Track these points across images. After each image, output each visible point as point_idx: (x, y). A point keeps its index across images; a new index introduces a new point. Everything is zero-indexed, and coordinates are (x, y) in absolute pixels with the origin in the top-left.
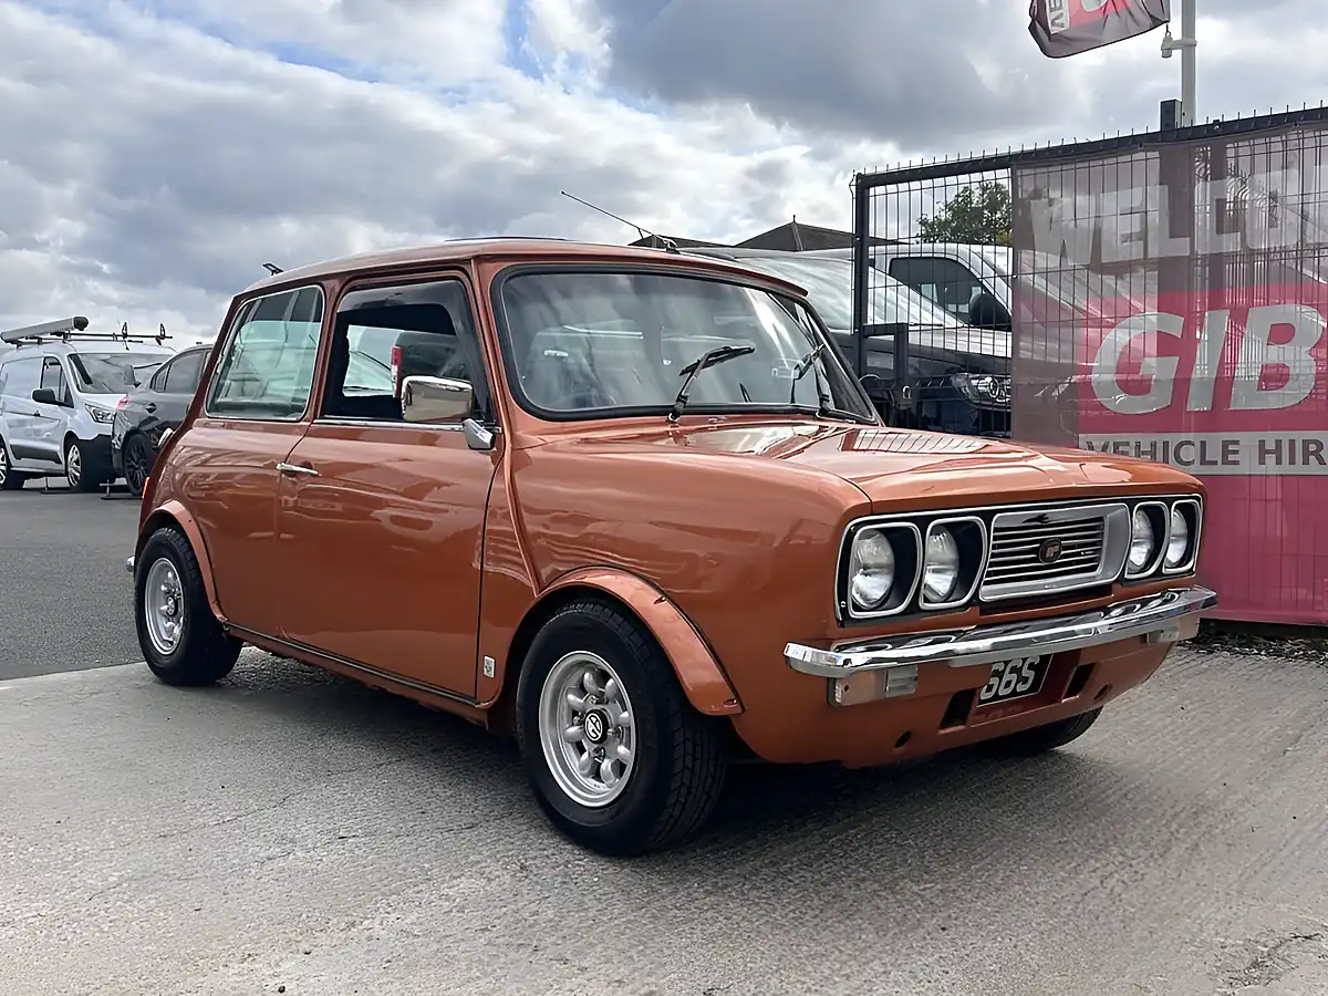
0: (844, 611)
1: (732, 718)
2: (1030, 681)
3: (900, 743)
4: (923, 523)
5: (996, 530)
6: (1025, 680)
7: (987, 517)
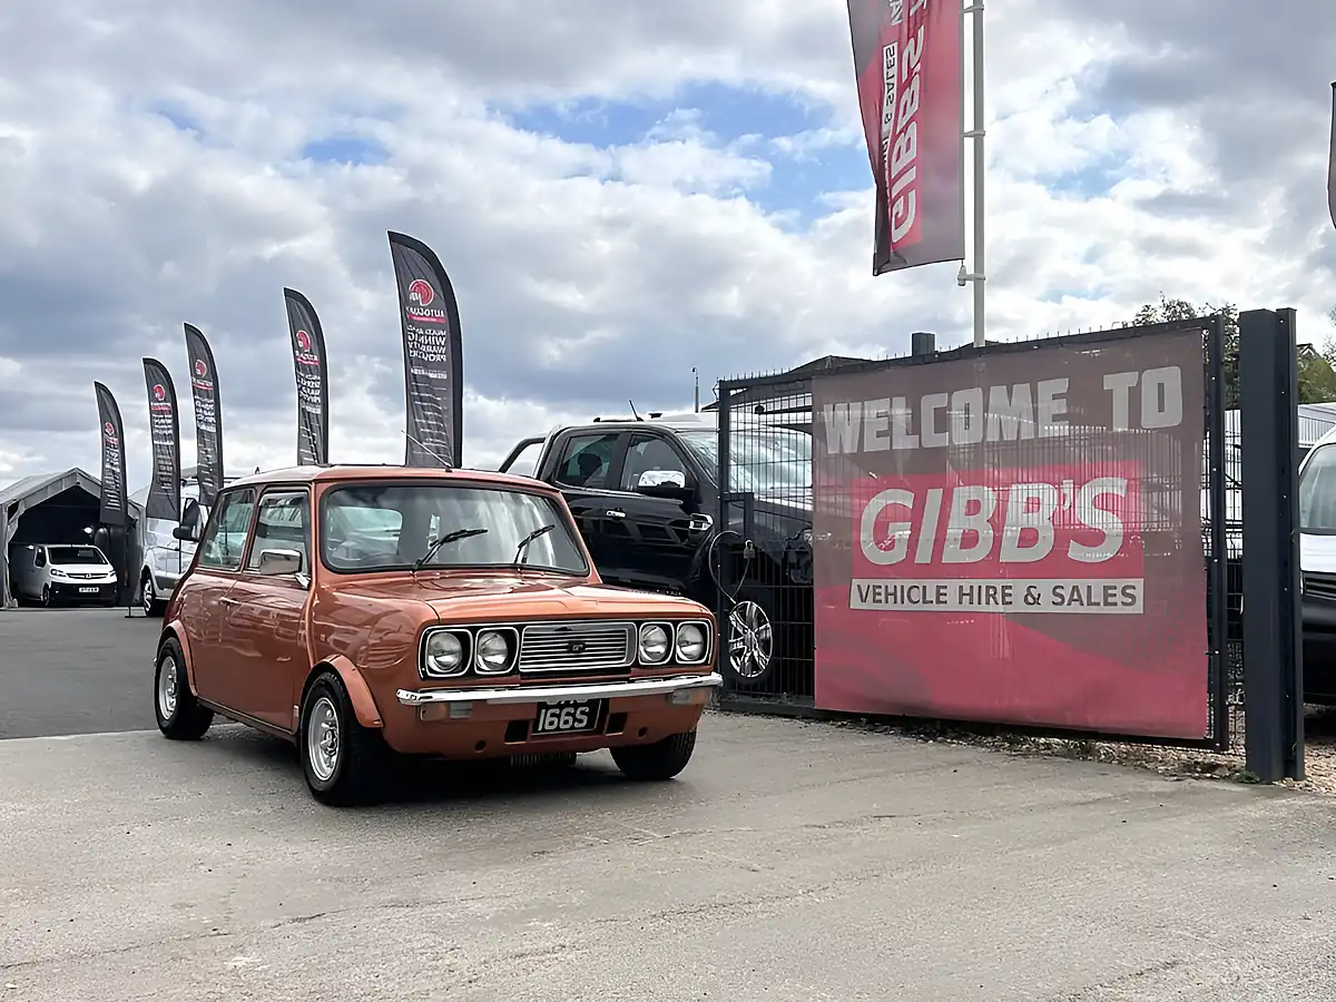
0: (424, 673)
1: (380, 729)
2: (585, 722)
3: (478, 747)
4: (474, 630)
5: (526, 635)
6: (581, 721)
7: (520, 628)
